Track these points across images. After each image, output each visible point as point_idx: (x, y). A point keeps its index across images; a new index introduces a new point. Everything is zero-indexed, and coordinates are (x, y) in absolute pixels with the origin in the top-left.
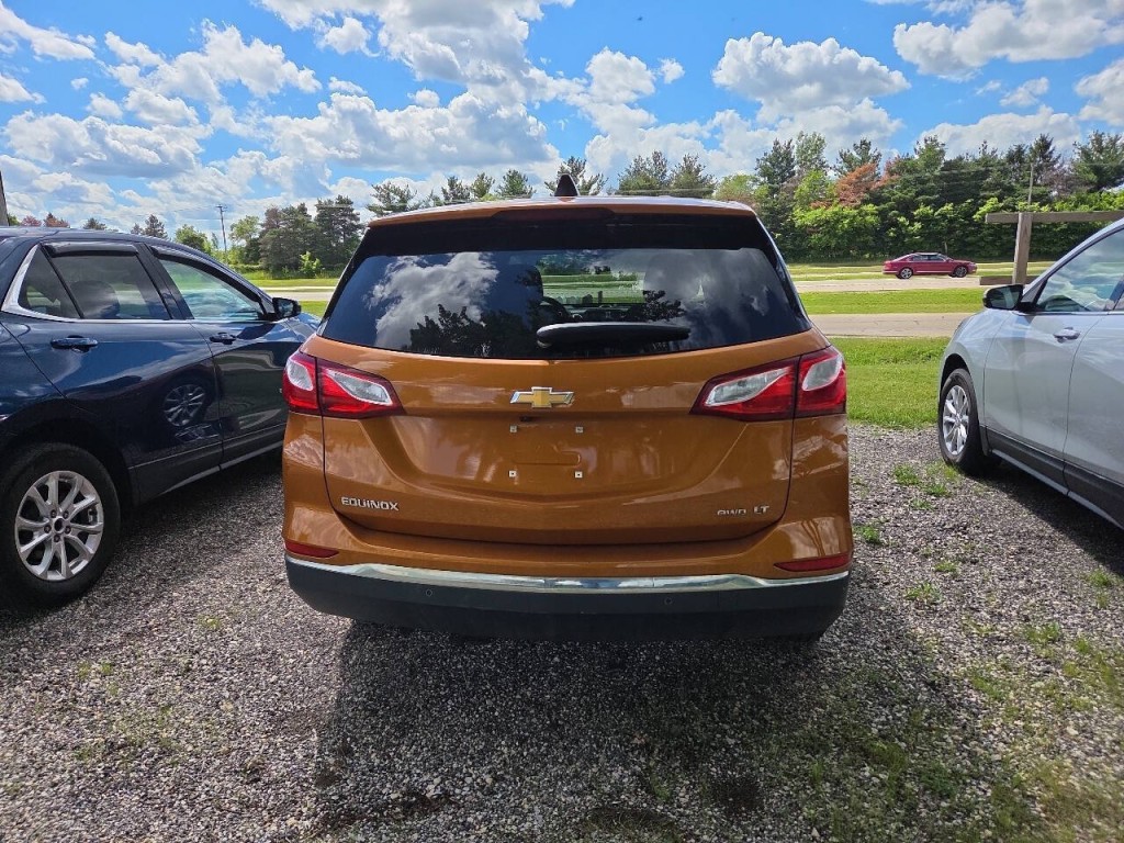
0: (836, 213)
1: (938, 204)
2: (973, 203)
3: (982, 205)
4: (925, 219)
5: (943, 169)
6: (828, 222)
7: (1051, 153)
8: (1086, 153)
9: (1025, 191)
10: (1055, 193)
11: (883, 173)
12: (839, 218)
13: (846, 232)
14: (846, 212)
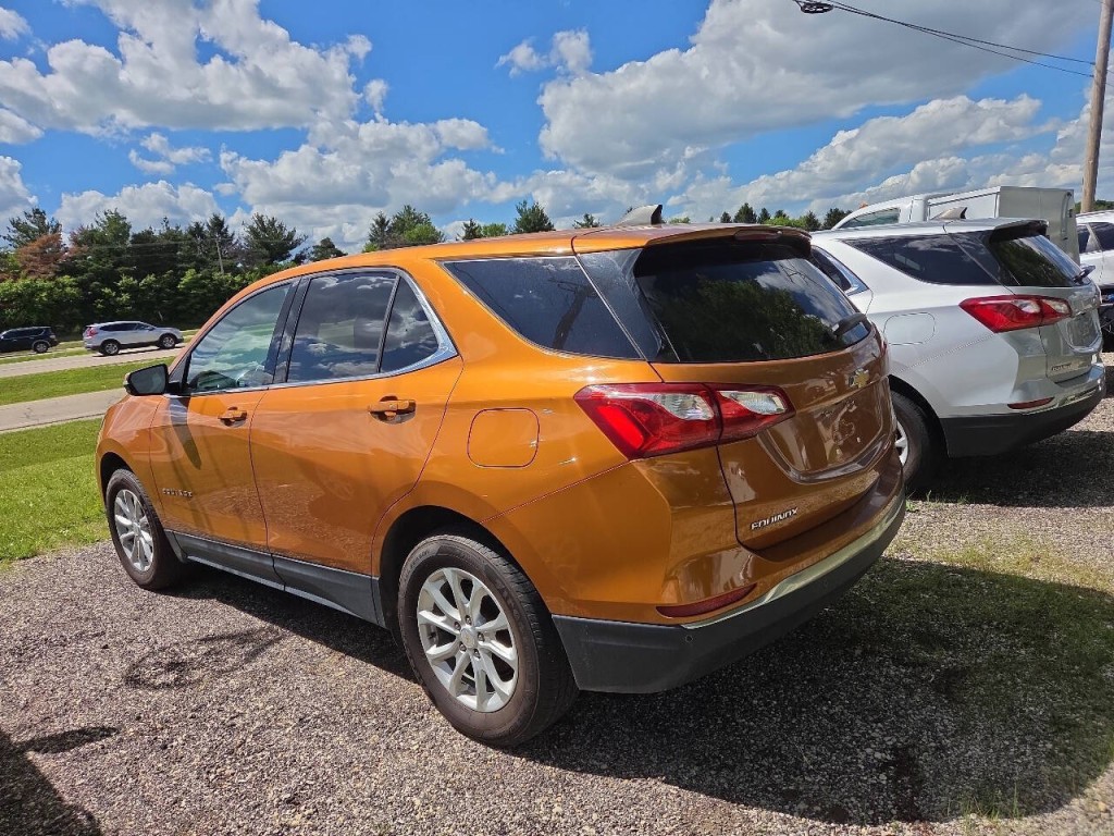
0: (28, 286)
1: (139, 276)
2: (174, 274)
3: (184, 275)
4: (129, 289)
5: (132, 242)
6: (20, 295)
7: (226, 230)
8: (253, 231)
9: (216, 263)
10: (240, 265)
11: (69, 245)
12: (34, 292)
13: (46, 305)
14: (40, 283)
